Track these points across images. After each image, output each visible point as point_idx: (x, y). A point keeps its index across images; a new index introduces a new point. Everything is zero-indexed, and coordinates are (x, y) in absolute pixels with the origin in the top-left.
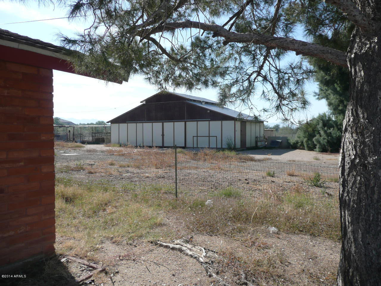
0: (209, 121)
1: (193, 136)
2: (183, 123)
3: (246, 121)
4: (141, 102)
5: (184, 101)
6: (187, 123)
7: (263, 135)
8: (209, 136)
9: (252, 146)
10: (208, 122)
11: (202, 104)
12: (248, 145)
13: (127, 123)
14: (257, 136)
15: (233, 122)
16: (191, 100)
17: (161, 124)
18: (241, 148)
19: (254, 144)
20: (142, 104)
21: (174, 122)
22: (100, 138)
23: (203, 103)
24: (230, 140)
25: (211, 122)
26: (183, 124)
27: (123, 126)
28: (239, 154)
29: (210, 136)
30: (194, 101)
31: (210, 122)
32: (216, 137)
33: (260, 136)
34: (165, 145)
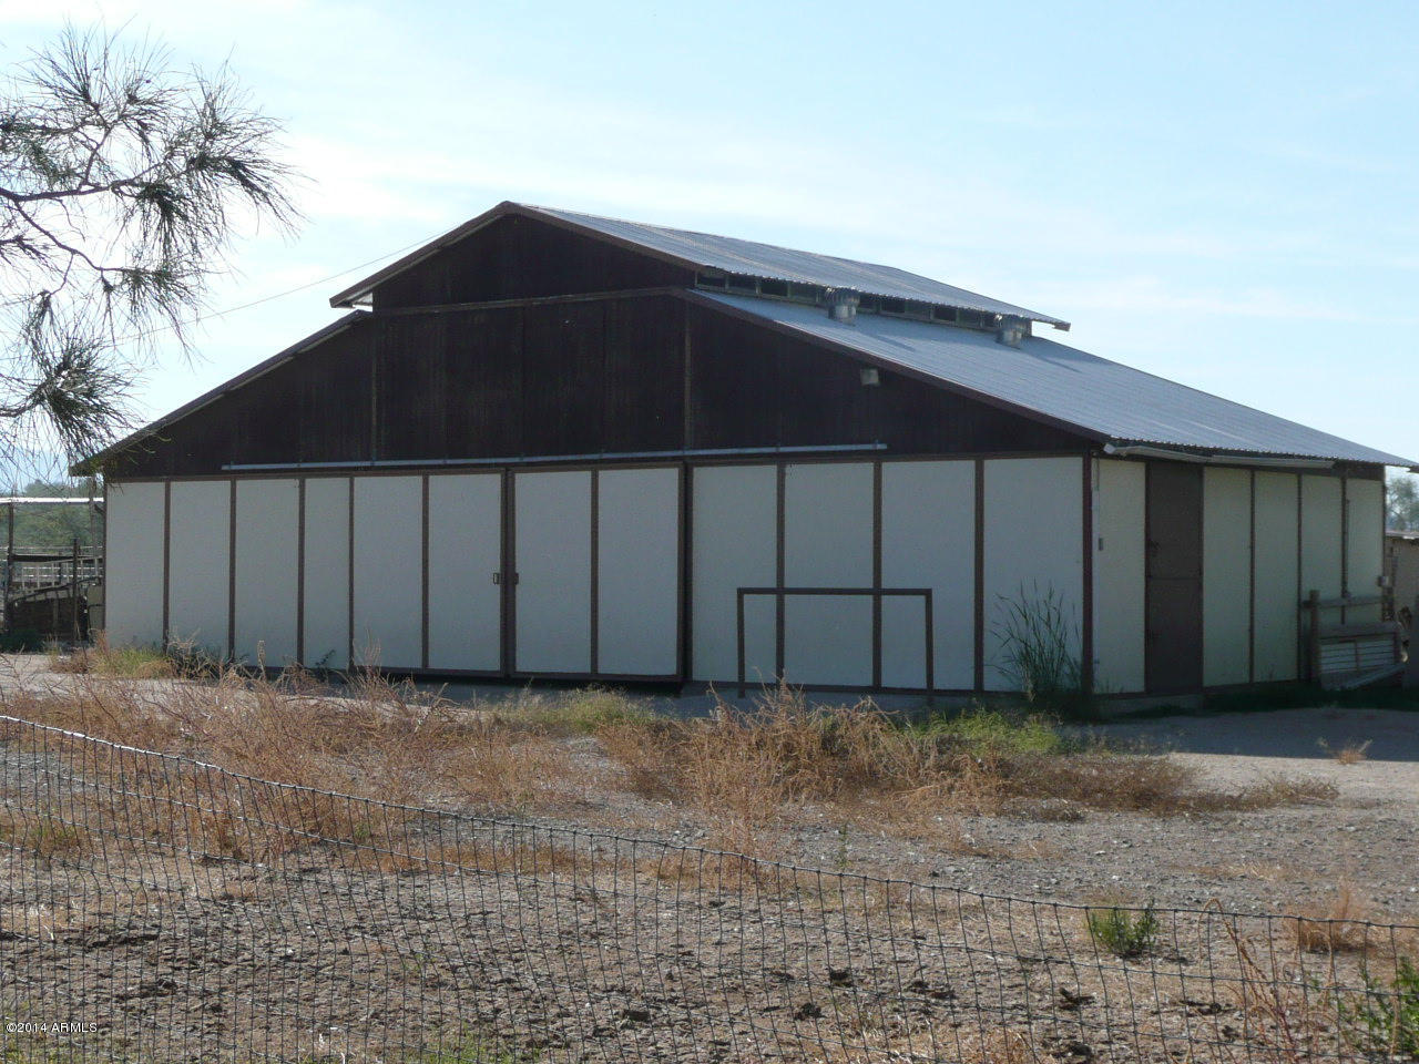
0: (878, 458)
1: (741, 592)
2: (671, 475)
3: (1203, 459)
4: (338, 301)
5: (676, 292)
6: (701, 475)
7: (1380, 581)
8: (877, 592)
9: (1258, 678)
10: (867, 468)
11: (832, 315)
12: (1221, 664)
13: (234, 476)
14: (1314, 594)
15: (1074, 464)
16: (743, 283)
17: (493, 482)
18: (1150, 690)
19: (1279, 663)
20: (344, 312)
21: (595, 466)
22: (47, 602)
23: (843, 311)
24: (1043, 628)
25: (888, 468)
26: (665, 480)
27: (200, 499)
28: (1084, 745)
29: (885, 585)
30: (774, 289)
31: (886, 466)
32: (923, 598)
33: (1344, 593)
34: (525, 663)
